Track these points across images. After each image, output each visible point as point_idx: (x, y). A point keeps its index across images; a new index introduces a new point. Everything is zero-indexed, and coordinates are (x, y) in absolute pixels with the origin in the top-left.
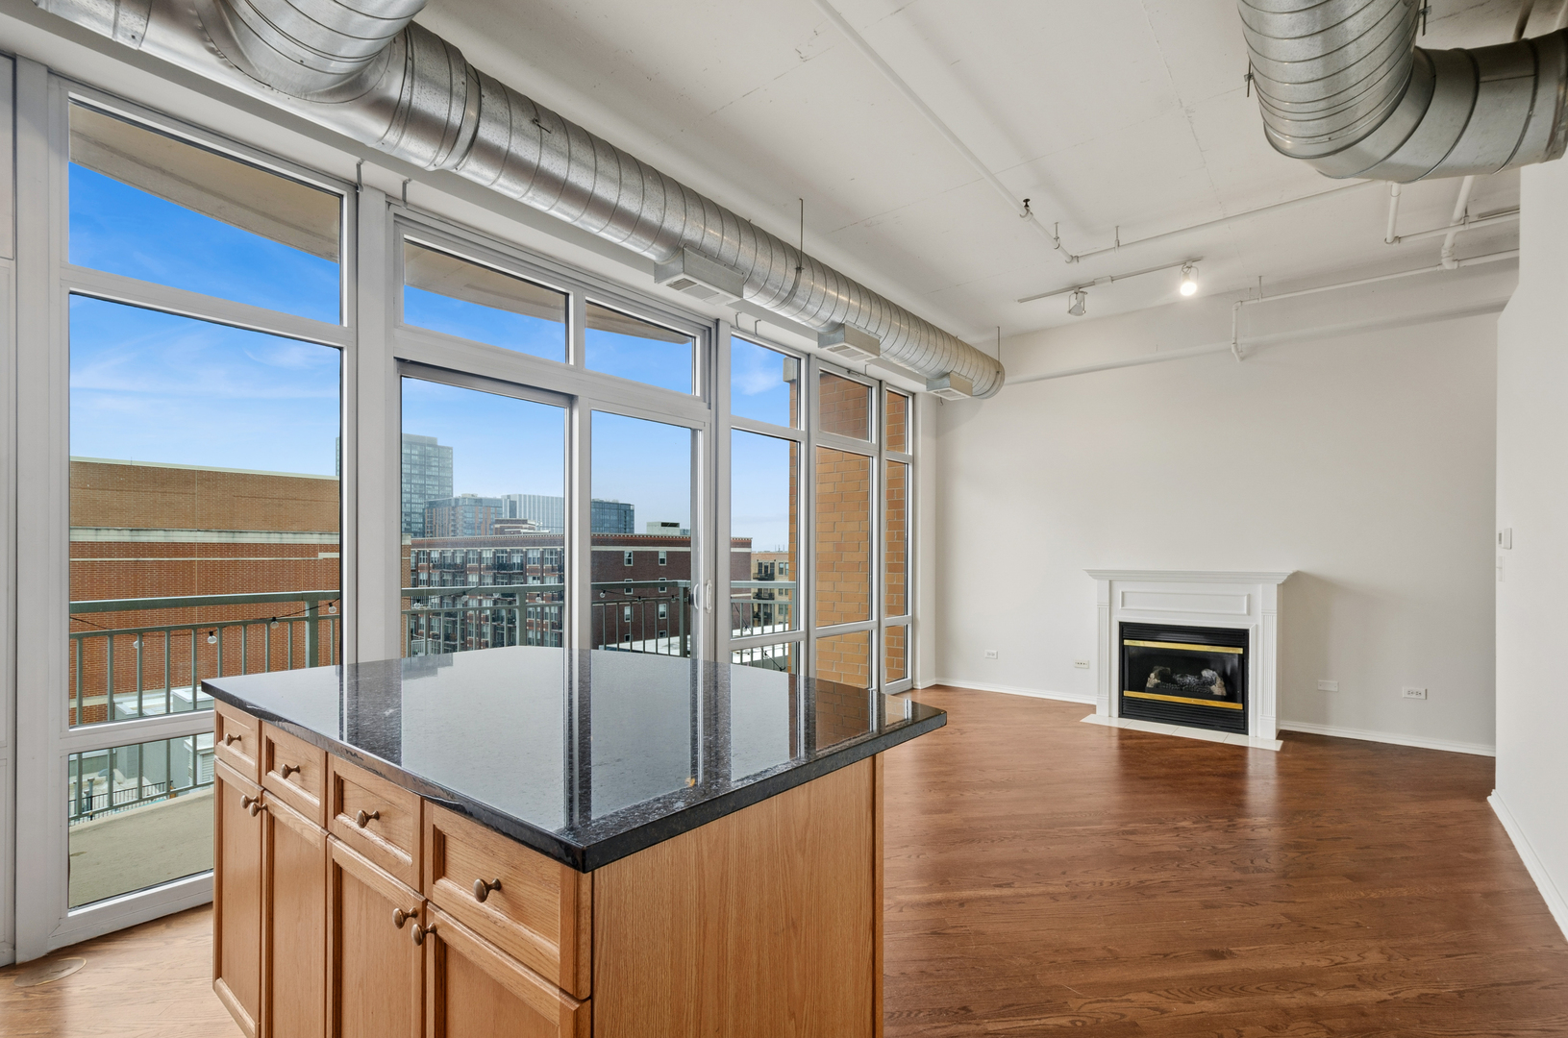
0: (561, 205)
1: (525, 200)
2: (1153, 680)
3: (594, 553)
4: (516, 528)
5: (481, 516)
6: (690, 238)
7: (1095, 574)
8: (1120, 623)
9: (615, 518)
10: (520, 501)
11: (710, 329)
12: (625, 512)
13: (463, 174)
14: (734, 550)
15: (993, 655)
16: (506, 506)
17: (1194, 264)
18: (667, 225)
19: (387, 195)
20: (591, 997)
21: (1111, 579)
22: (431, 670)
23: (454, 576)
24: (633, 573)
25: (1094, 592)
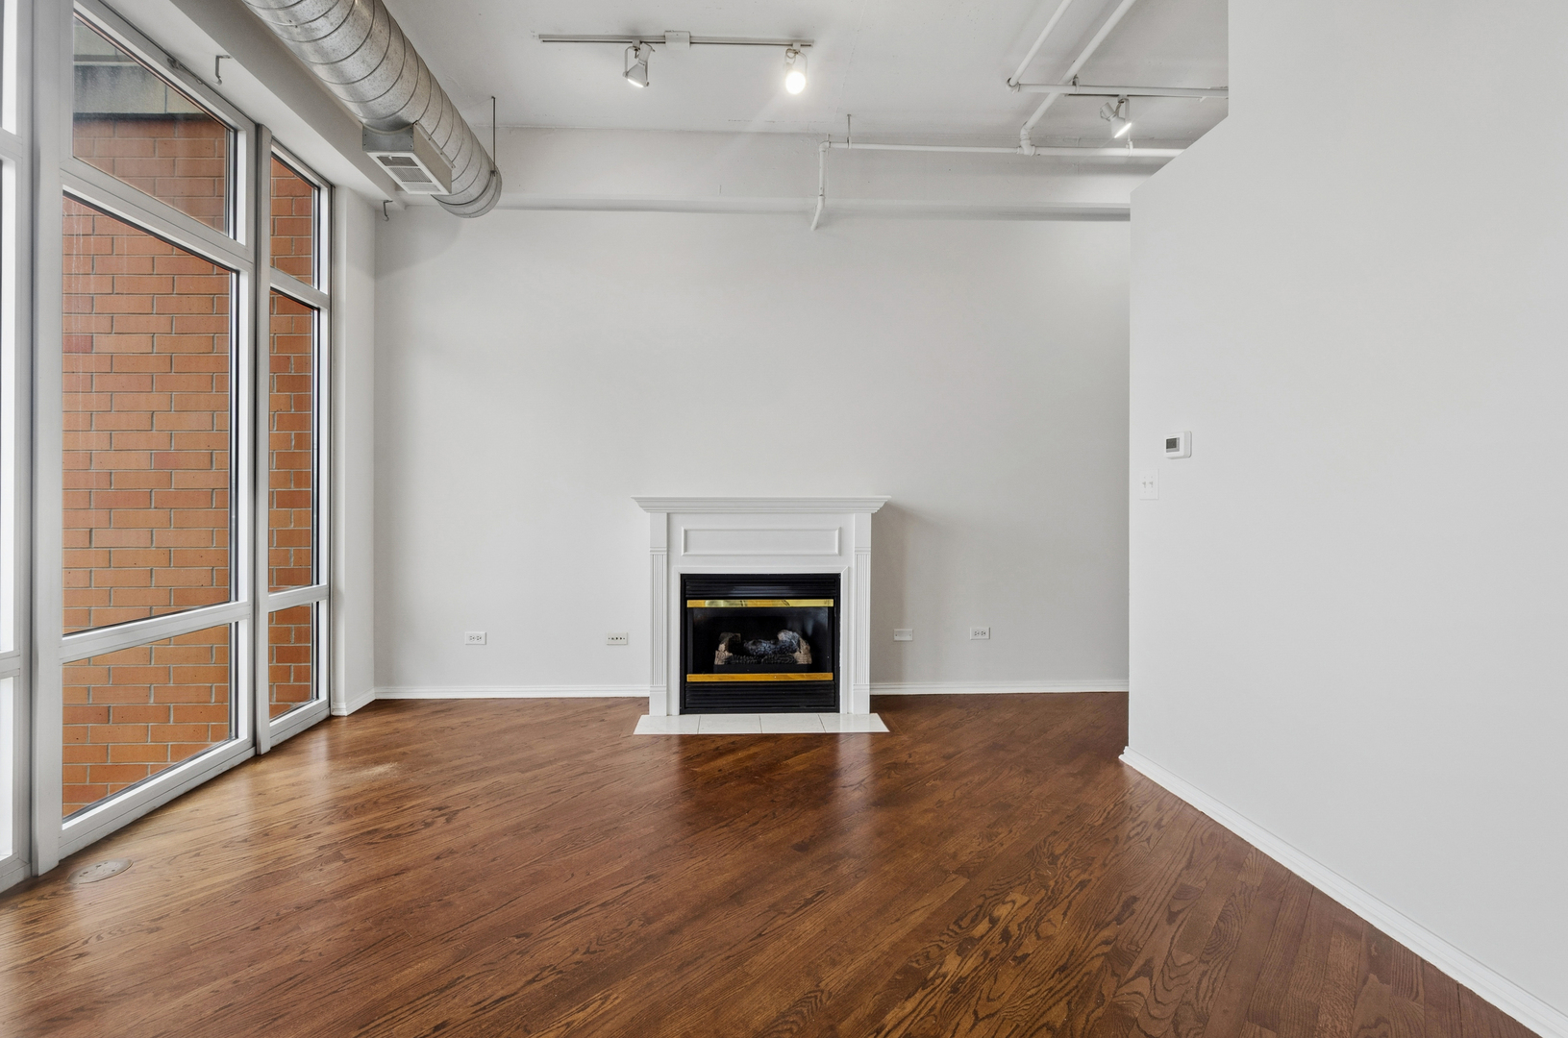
2: (722, 653)
7: (648, 504)
8: (682, 576)
15: (479, 638)
17: (803, 50)
21: (669, 511)
25: (645, 528)
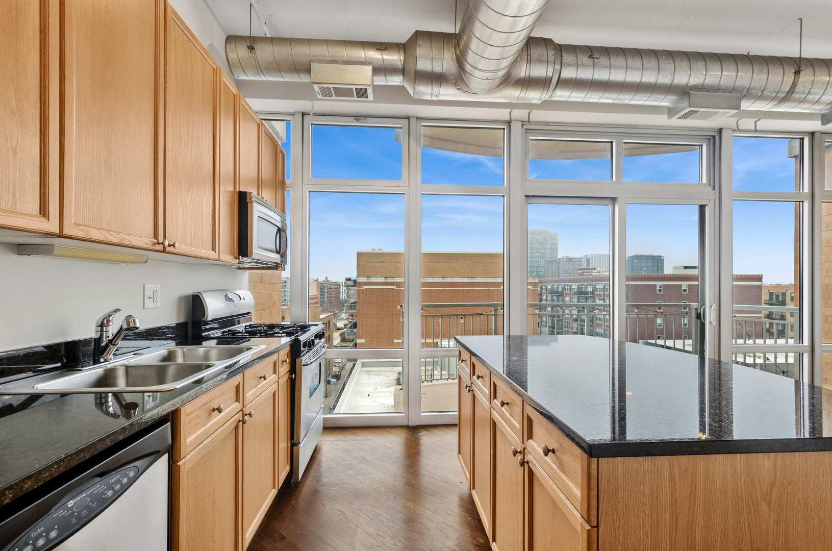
0: (607, 95)
1: (586, 100)
3: (628, 286)
4: (589, 272)
5: (571, 267)
6: (695, 83)
9: (651, 264)
10: (592, 258)
11: (714, 137)
12: (657, 261)
13: (554, 99)
14: (735, 283)
16: (584, 261)
18: (676, 82)
19: (522, 121)
20: (597, 527)
22: (548, 343)
23: (558, 297)
24: (662, 298)
